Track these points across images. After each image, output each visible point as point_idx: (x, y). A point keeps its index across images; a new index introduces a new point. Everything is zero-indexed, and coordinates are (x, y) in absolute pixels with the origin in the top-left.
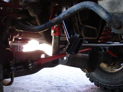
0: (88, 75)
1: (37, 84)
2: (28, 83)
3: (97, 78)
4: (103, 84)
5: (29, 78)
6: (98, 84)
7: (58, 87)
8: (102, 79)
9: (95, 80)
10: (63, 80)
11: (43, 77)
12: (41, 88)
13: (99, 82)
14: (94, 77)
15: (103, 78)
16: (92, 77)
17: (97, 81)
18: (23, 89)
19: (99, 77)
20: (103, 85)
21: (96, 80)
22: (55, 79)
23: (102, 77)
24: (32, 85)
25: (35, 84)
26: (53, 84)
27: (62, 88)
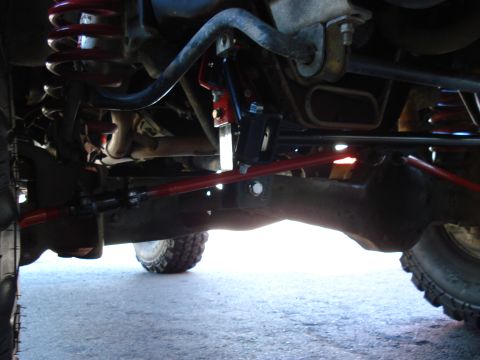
0: (420, 278)
1: (240, 320)
2: (213, 317)
3: (449, 285)
4: (469, 308)
5: (222, 305)
6: (454, 309)
7: (313, 325)
8: (467, 288)
9: (442, 294)
10: (340, 307)
11: (270, 302)
12: (250, 329)
13: (456, 300)
14: (439, 286)
15: (468, 284)
16: (434, 286)
17: (450, 297)
18: (190, 333)
19: (454, 282)
20: (470, 311)
21: (447, 295)
22: (309, 305)
23: (465, 281)
24: (225, 321)
25: (234, 319)
26: (297, 317)
27: (324, 327)
